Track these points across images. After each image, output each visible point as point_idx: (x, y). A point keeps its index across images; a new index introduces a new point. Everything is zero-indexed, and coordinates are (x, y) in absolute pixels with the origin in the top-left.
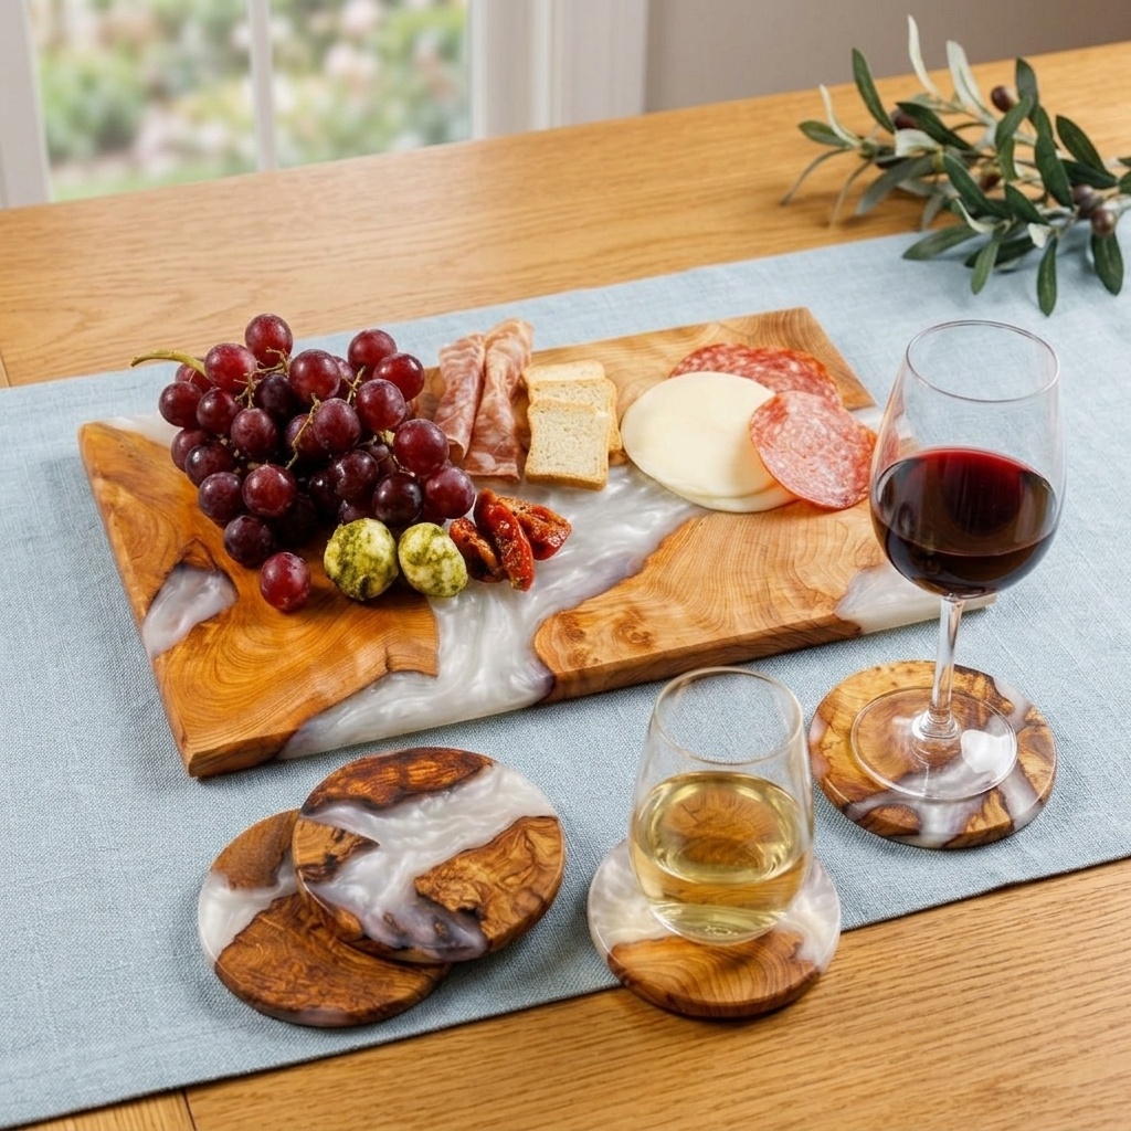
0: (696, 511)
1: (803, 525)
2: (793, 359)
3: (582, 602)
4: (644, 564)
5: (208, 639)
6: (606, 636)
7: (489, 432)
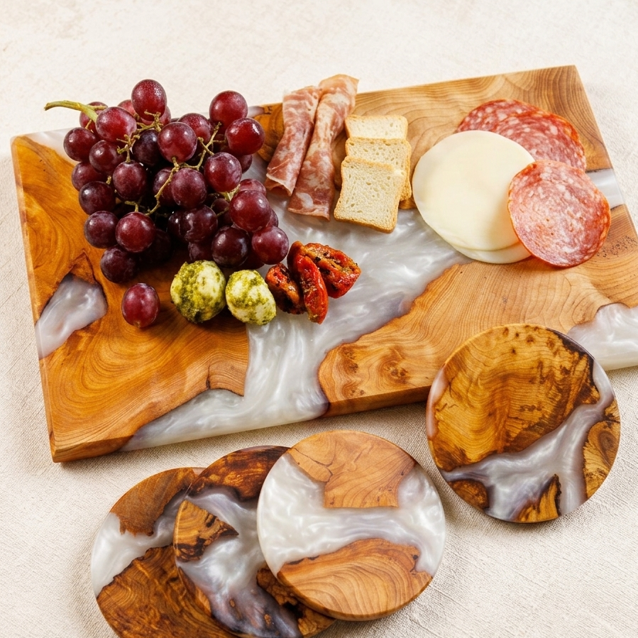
0: (459, 259)
1: (539, 279)
2: (554, 123)
3: (358, 339)
4: (413, 304)
5: (81, 347)
6: (374, 369)
7: (312, 177)
